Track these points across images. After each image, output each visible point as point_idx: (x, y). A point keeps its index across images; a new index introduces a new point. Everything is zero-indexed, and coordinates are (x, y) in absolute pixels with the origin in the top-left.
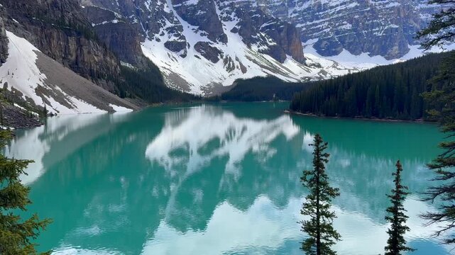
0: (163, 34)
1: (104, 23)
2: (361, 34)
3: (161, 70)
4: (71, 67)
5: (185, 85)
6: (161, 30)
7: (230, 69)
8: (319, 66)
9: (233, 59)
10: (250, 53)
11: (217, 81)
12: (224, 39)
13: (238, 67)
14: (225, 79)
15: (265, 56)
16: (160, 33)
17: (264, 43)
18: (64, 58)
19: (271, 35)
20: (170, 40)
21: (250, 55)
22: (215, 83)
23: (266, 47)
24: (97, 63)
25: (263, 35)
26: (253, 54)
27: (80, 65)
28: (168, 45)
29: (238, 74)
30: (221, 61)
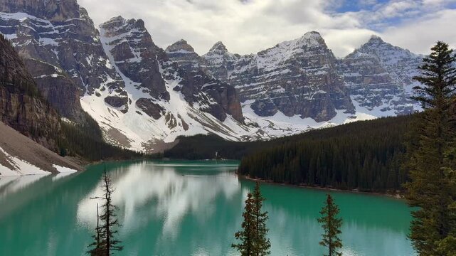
0: (103, 89)
1: (42, 76)
2: (294, 98)
3: (100, 125)
4: (12, 125)
5: (126, 141)
6: (102, 85)
7: (172, 126)
8: (257, 125)
9: (176, 116)
10: (192, 111)
11: (159, 138)
12: (166, 97)
13: (180, 125)
14: (167, 135)
15: (206, 114)
16: (101, 88)
17: (206, 102)
18: (4, 115)
19: (212, 94)
20: (111, 95)
21: (192, 113)
22: (156, 139)
23: (207, 106)
24: (38, 121)
25: (205, 94)
26: (194, 112)
27: (21, 123)
28: (109, 100)
29: (180, 131)
30: (163, 118)
